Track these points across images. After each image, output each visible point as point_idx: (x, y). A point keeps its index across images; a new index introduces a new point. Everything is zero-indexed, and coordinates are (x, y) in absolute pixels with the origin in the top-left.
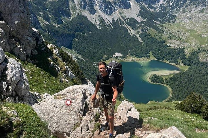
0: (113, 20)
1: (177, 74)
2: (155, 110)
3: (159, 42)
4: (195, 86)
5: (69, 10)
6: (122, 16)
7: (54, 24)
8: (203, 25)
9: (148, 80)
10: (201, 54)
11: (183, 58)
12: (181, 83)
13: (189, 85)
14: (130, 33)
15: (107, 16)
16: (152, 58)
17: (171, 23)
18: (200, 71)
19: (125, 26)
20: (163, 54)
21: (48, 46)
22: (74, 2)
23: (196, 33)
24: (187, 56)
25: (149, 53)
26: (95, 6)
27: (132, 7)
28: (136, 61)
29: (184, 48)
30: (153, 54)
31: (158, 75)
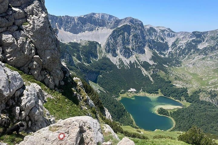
0: (130, 62)
1: (180, 109)
2: (160, 139)
3: (167, 82)
4: (195, 120)
5: (97, 53)
6: (137, 60)
7: (84, 63)
8: (204, 70)
9: (156, 112)
10: (201, 94)
11: (186, 96)
12: (183, 117)
13: (190, 119)
14: (143, 73)
15: (125, 59)
16: (160, 94)
17: (177, 67)
18: (200, 108)
19: (140, 67)
20: (169, 92)
21: (74, 79)
22: (101, 47)
23: (198, 77)
24: (190, 95)
25: (158, 91)
26: (117, 51)
27: (146, 53)
28: (146, 96)
29: (187, 88)
30: (162, 91)
31: (164, 109)
